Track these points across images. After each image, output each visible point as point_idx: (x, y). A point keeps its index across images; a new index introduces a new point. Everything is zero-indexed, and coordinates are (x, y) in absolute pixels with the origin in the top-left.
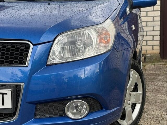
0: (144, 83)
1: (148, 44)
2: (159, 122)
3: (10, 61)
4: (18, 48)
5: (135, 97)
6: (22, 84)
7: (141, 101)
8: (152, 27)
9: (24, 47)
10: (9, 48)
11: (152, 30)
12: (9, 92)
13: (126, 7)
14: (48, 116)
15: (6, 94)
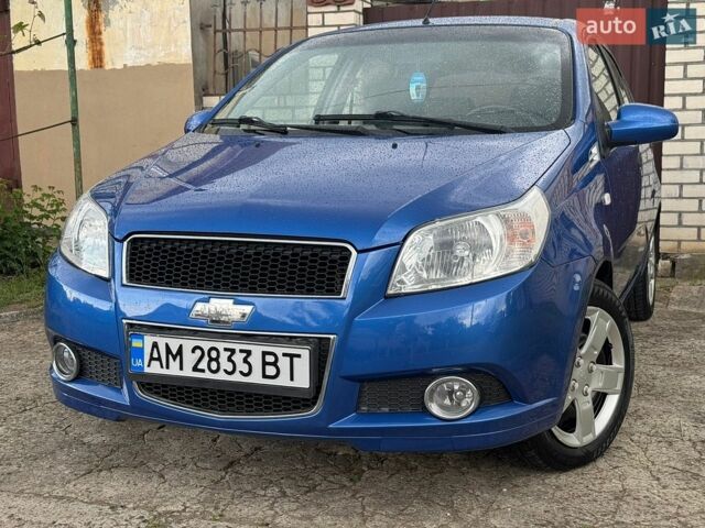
0: (630, 343)
1: (684, 223)
2: (670, 444)
3: (308, 285)
4: (325, 258)
5: (602, 377)
6: (332, 337)
7: (619, 386)
8: (698, 173)
9: (338, 256)
10: (306, 258)
11: (698, 181)
12: (305, 353)
13: (591, 146)
14: (386, 410)
15: (299, 356)
